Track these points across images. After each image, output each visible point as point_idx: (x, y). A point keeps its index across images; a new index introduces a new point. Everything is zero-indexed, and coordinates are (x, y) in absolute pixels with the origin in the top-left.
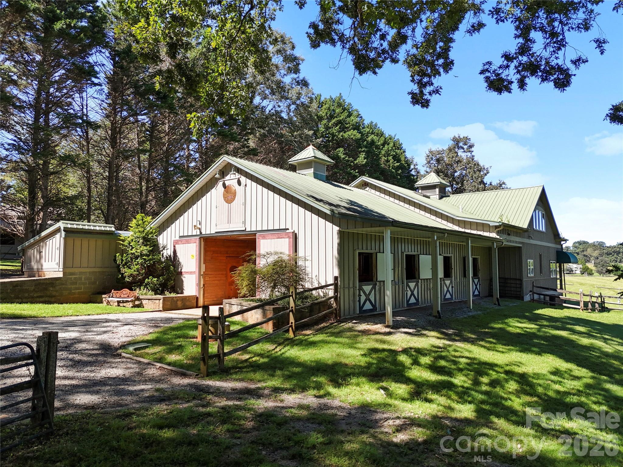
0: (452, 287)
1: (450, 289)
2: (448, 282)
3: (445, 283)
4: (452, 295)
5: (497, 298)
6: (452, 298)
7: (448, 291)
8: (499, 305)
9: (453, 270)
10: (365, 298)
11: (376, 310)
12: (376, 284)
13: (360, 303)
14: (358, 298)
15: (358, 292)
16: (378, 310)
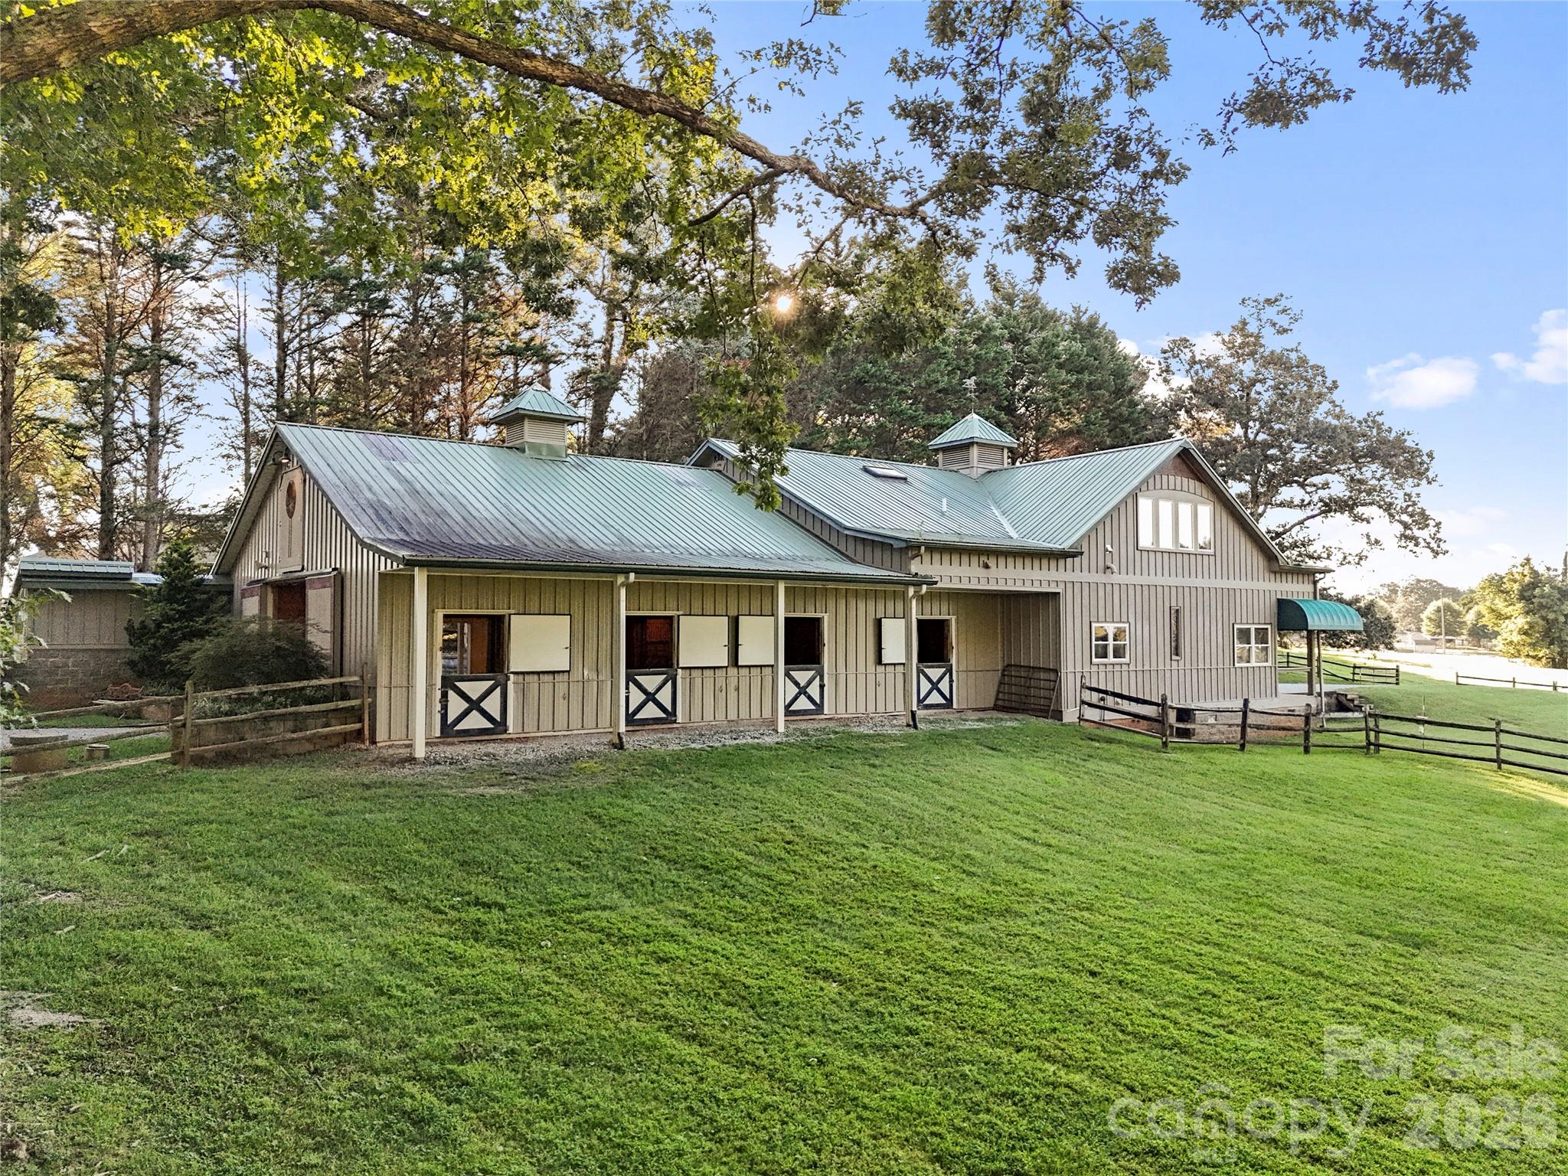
0: (822, 686)
1: (813, 689)
2: (803, 675)
3: (789, 676)
7: (802, 693)
9: (828, 647)
10: (466, 705)
11: (505, 731)
12: (508, 679)
13: (444, 717)
14: (438, 707)
15: (438, 695)
16: (511, 730)
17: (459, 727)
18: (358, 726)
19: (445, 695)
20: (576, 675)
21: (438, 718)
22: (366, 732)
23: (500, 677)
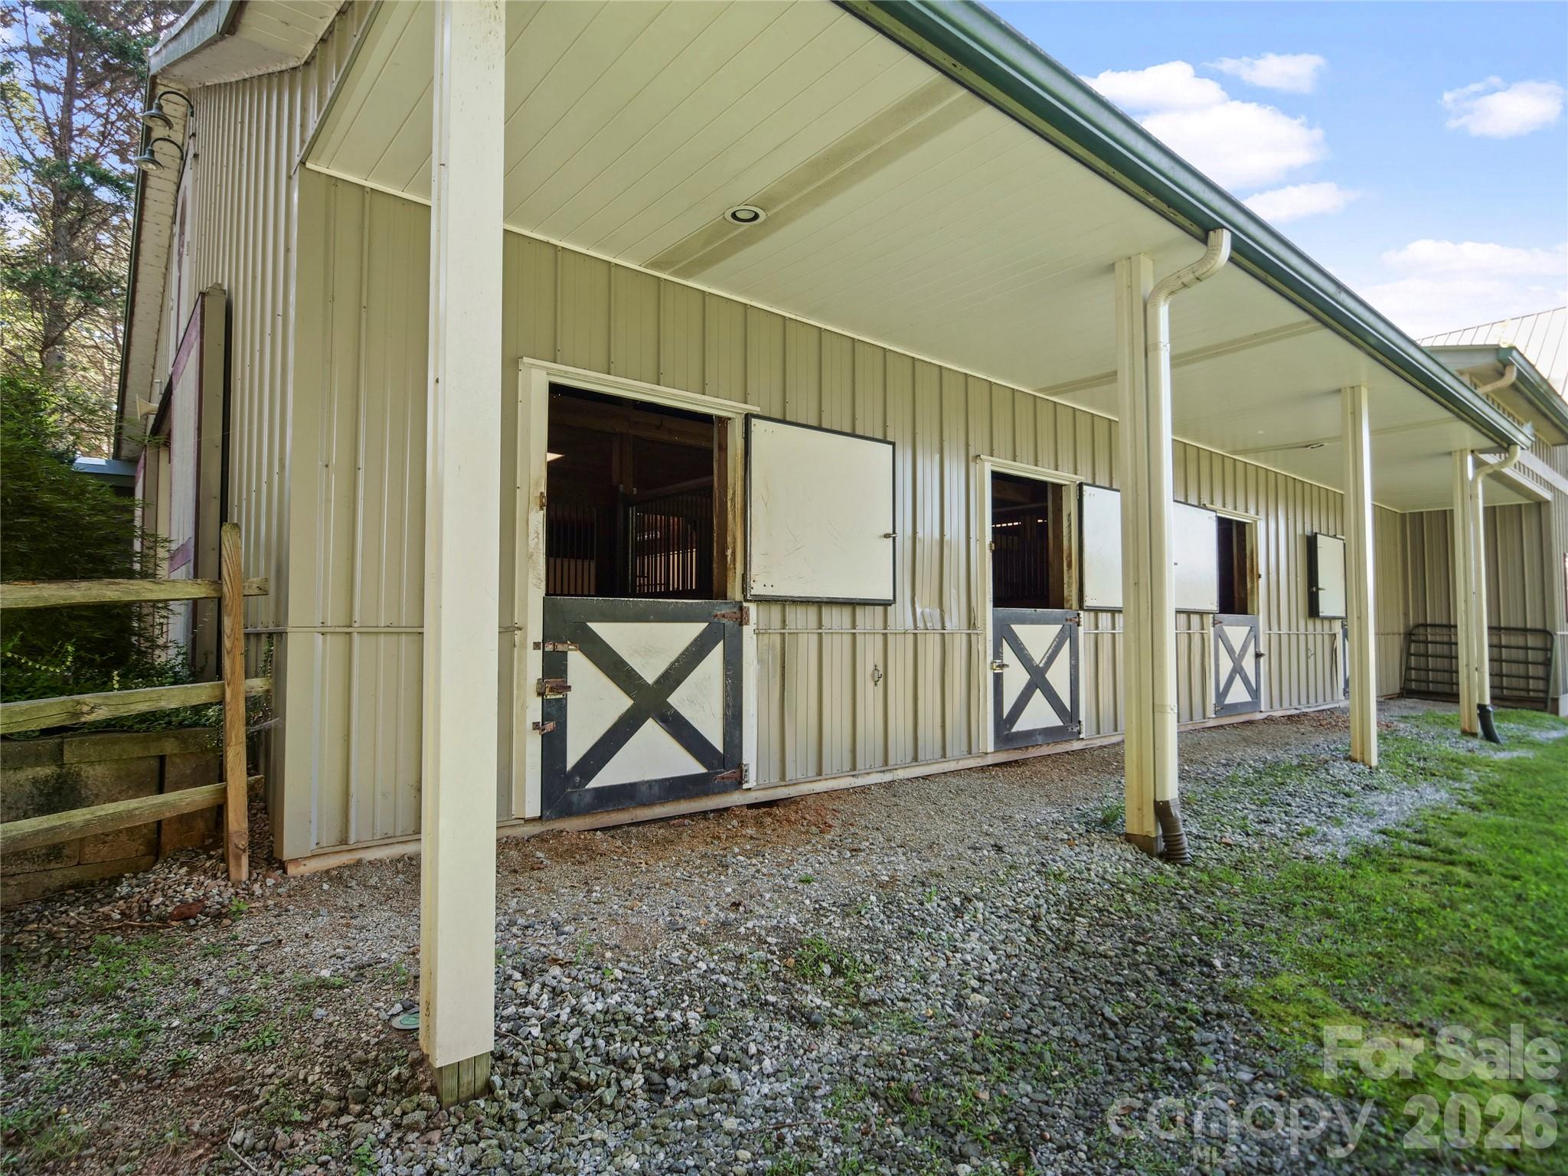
0: (1258, 656)
1: (1248, 664)
2: (1236, 631)
3: (1221, 636)
4: (1255, 693)
5: (1482, 708)
6: (1254, 704)
7: (1237, 670)
8: (1489, 735)
9: (1262, 582)
10: (625, 703)
11: (738, 783)
12: (742, 619)
13: (553, 743)
14: (533, 710)
15: (533, 665)
16: (751, 781)
17: (605, 778)
18: (194, 797)
19: (554, 669)
20: (901, 616)
21: (532, 748)
22: (237, 820)
23: (721, 609)
